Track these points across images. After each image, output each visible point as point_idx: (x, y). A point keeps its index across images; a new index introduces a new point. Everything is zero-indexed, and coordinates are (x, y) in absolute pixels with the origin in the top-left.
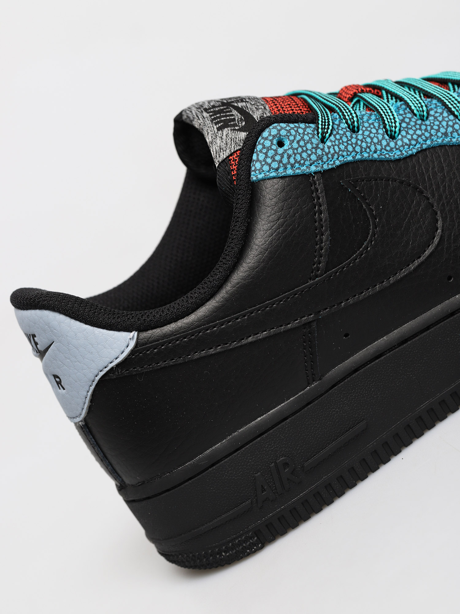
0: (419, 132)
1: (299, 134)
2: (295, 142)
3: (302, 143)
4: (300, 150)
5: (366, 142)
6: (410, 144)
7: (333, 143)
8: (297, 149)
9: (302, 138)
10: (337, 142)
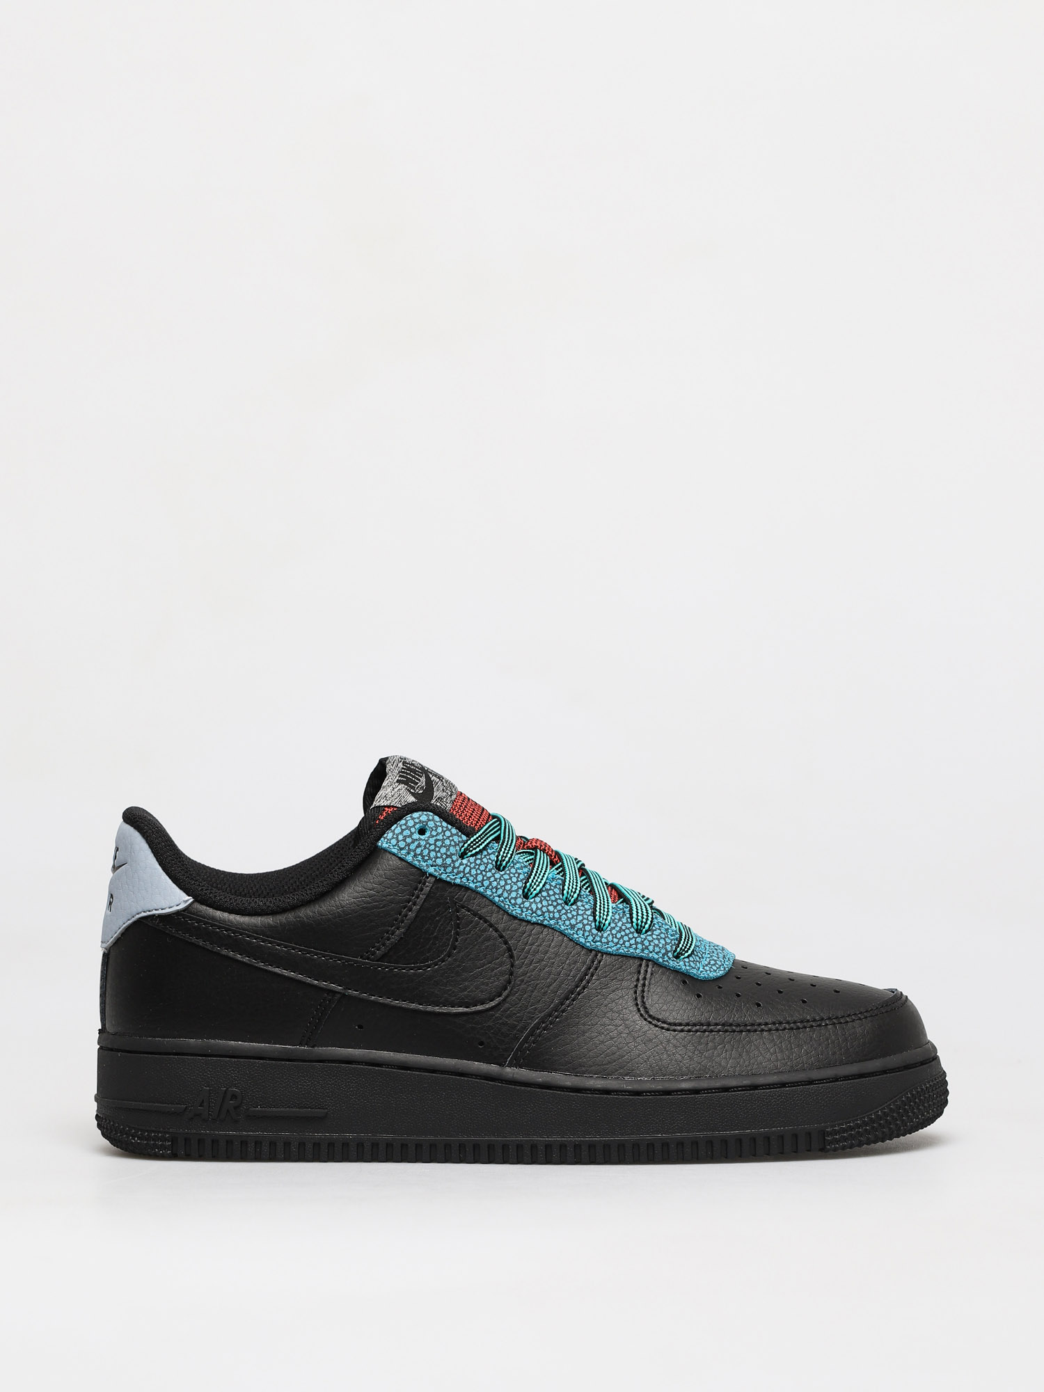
0: (551, 909)
1: (444, 835)
2: (435, 838)
3: (439, 844)
4: (432, 847)
5: (499, 884)
6: (535, 912)
7: (469, 864)
8: (430, 845)
9: (443, 841)
10: (472, 865)
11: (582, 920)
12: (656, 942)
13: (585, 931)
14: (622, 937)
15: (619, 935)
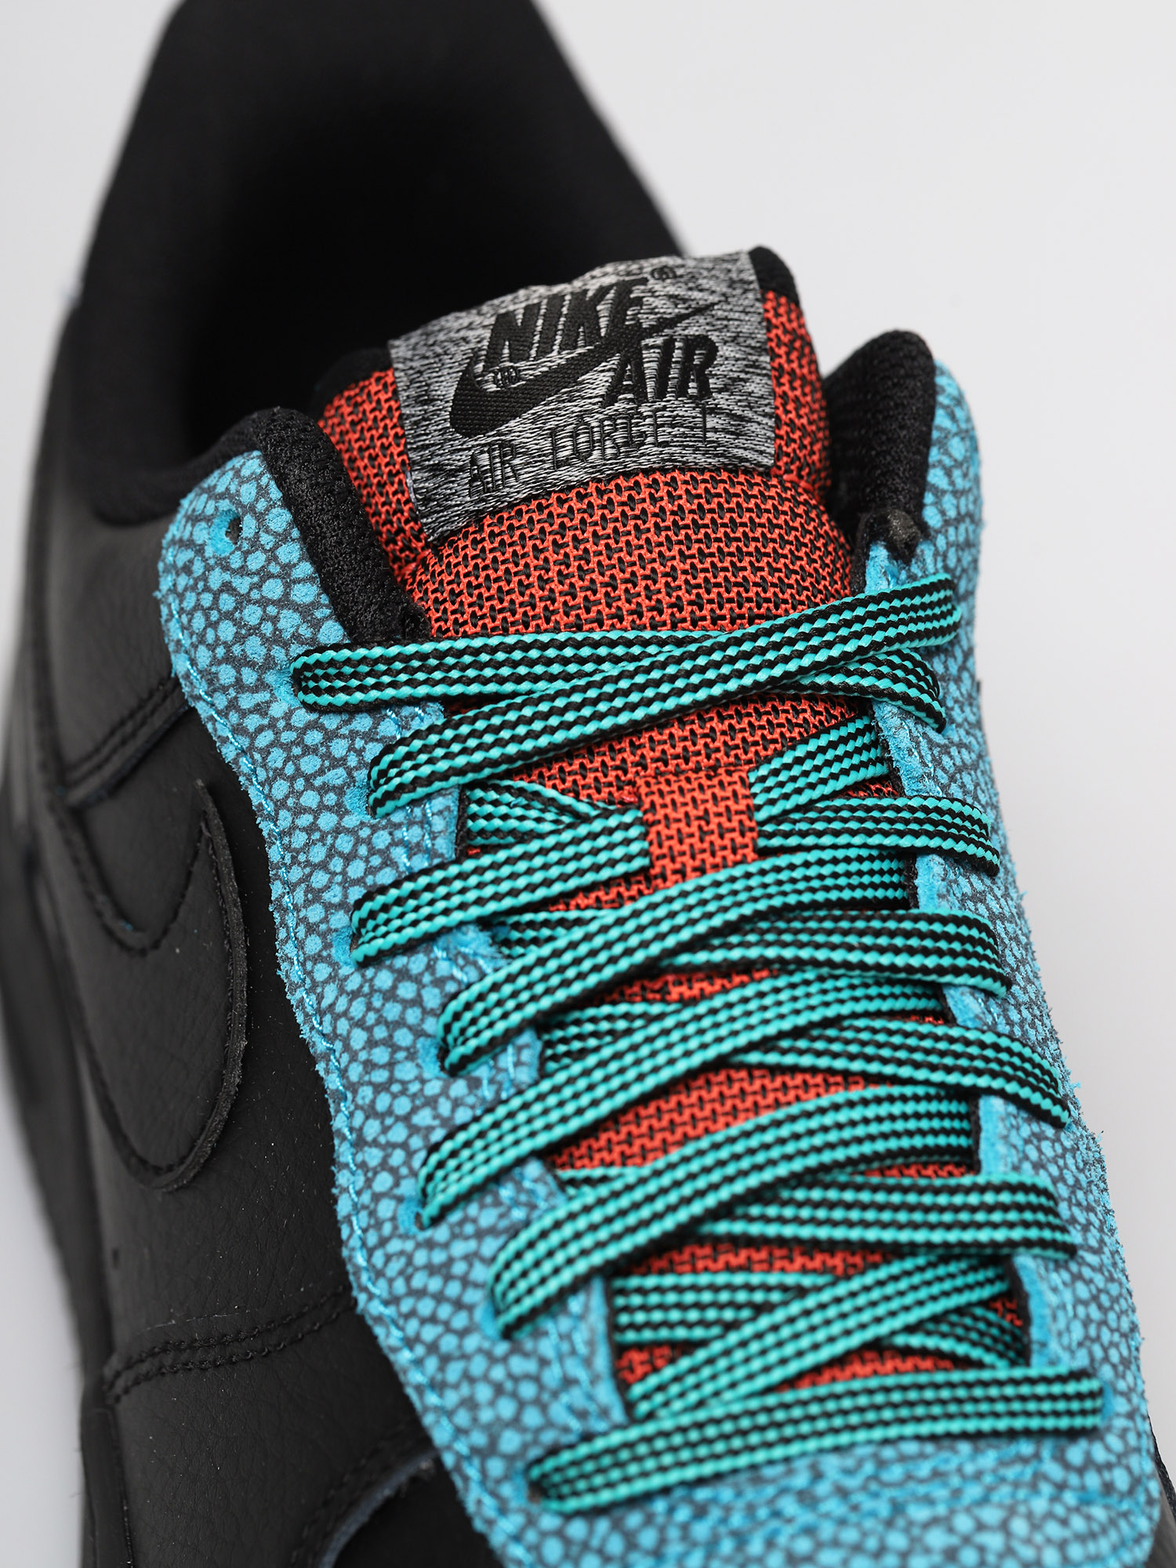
0: (359, 1038)
1: (260, 586)
2: (227, 577)
5: (308, 845)
6: (322, 1015)
7: (281, 724)
9: (243, 601)
10: (288, 737)
11: (394, 1146)
12: (484, 1393)
13: (369, 1183)
14: (421, 1293)
15: (418, 1281)
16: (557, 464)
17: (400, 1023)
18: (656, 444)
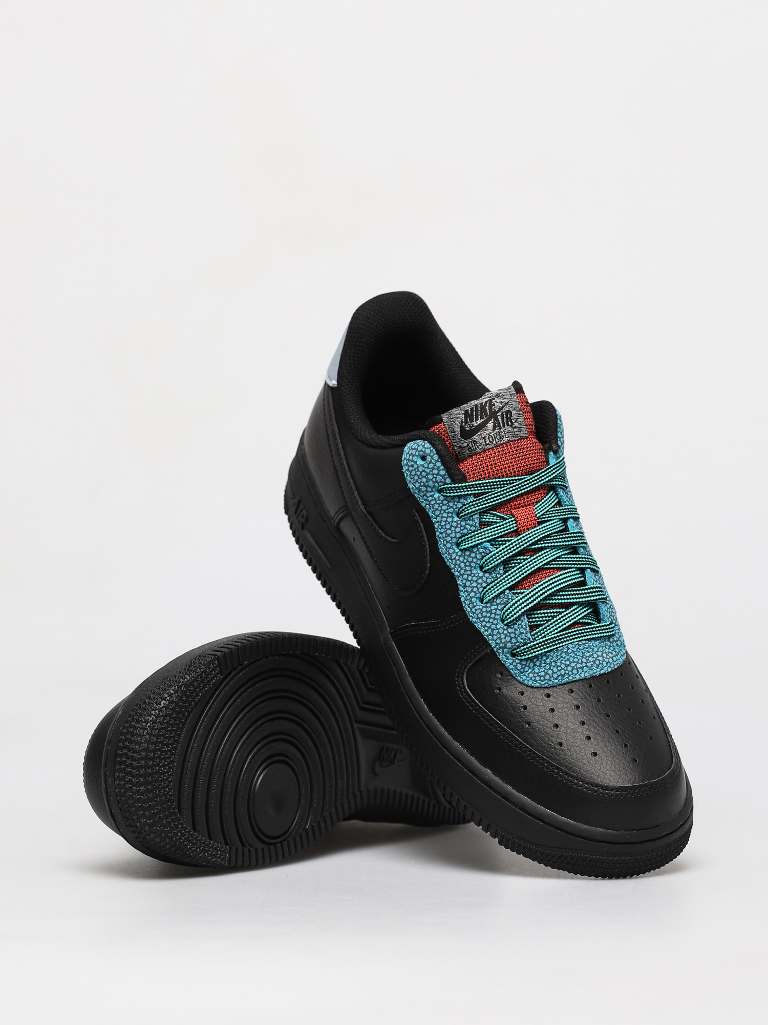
0: (462, 565)
1: (432, 471)
2: (424, 469)
3: (424, 474)
4: (418, 473)
5: (445, 525)
6: (452, 560)
7: (437, 499)
8: (418, 471)
9: (428, 474)
10: (439, 502)
11: (474, 587)
12: (503, 636)
13: (469, 595)
15: (484, 614)
16: (487, 445)
17: (472, 562)
18: (506, 438)
